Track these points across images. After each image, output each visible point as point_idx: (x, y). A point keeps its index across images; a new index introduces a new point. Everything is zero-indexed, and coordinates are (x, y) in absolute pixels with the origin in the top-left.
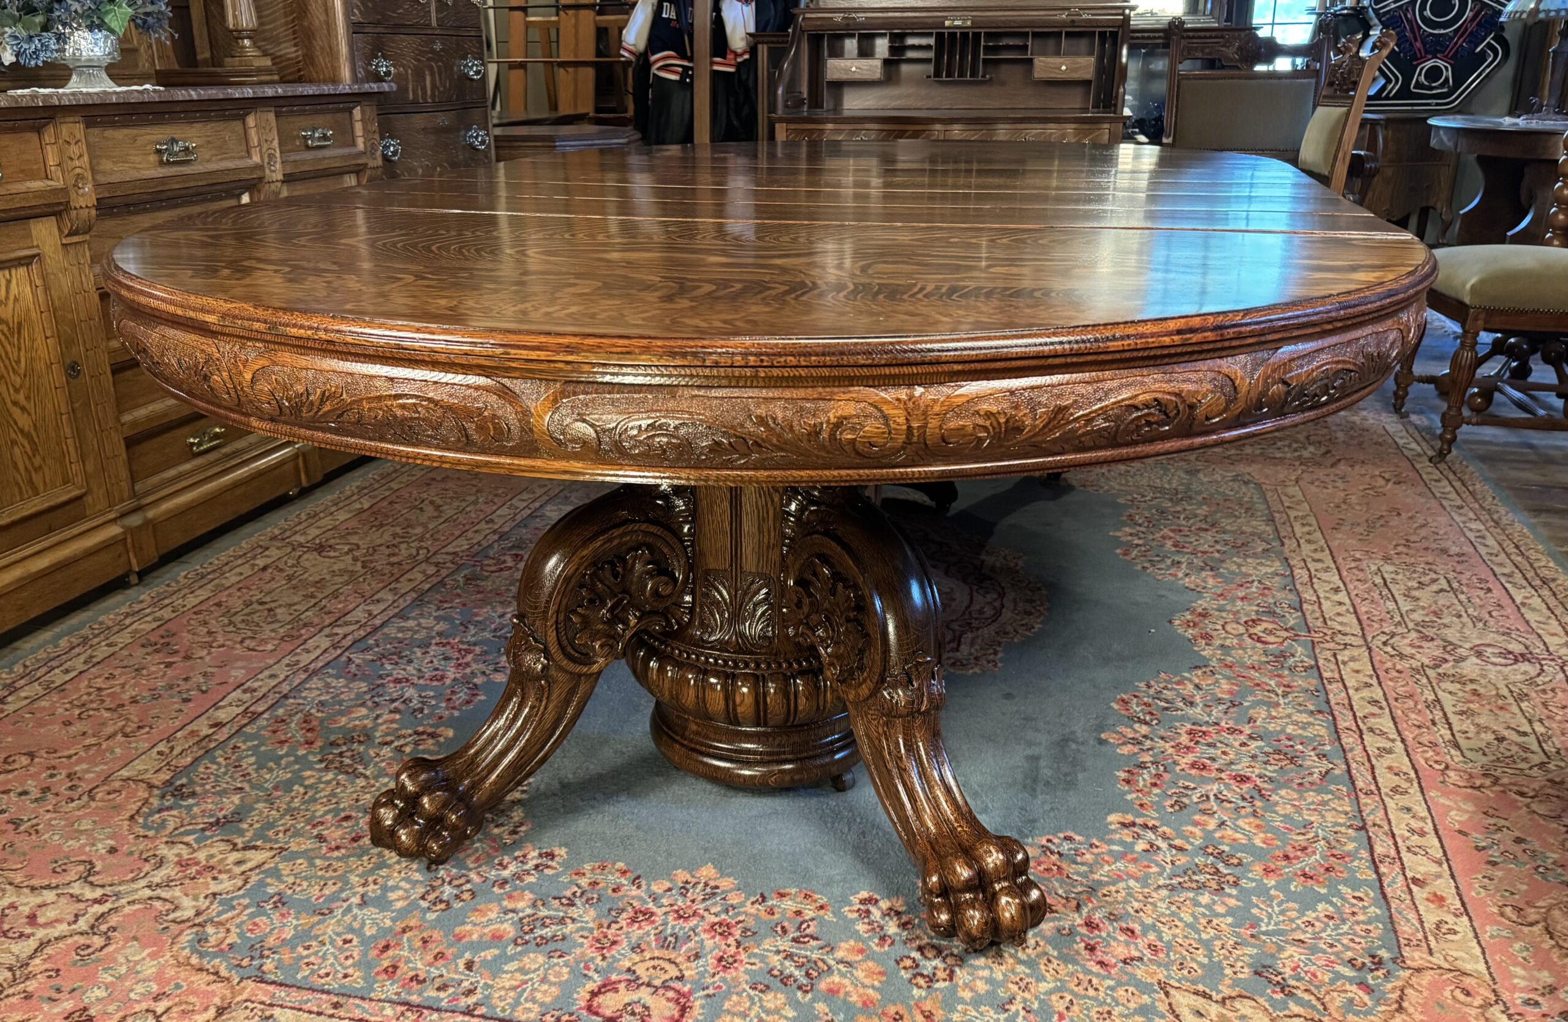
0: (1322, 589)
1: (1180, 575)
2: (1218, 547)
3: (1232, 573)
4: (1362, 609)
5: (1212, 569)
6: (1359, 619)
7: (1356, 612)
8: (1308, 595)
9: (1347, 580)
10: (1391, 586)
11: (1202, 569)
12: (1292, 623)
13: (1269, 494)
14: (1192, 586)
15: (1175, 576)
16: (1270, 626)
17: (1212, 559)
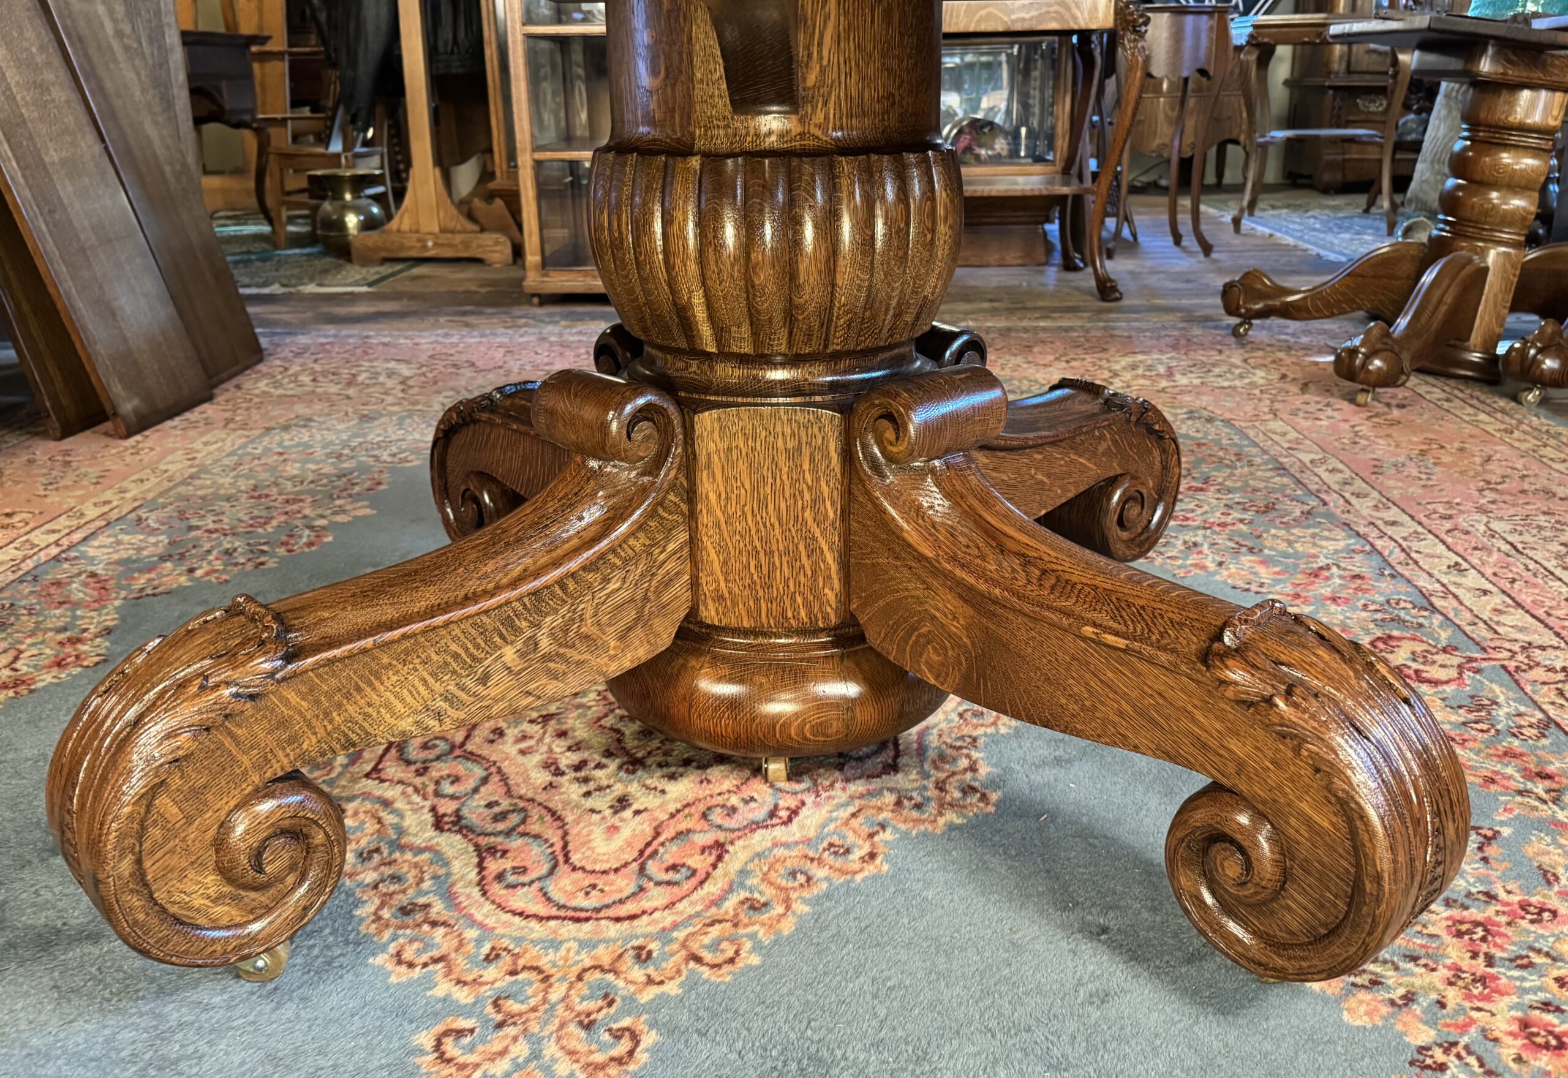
0: (1439, 568)
1: (1212, 566)
2: (1236, 515)
3: (1286, 556)
4: (1526, 599)
5: (1251, 550)
6: (1534, 616)
7: (1519, 605)
8: (1423, 582)
9: (1460, 549)
10: (1531, 553)
11: (1236, 552)
12: (1444, 636)
13: (1251, 433)
14: (1241, 584)
15: (1203, 568)
16: (1419, 648)
17: (1241, 534)
